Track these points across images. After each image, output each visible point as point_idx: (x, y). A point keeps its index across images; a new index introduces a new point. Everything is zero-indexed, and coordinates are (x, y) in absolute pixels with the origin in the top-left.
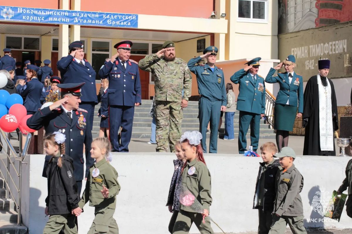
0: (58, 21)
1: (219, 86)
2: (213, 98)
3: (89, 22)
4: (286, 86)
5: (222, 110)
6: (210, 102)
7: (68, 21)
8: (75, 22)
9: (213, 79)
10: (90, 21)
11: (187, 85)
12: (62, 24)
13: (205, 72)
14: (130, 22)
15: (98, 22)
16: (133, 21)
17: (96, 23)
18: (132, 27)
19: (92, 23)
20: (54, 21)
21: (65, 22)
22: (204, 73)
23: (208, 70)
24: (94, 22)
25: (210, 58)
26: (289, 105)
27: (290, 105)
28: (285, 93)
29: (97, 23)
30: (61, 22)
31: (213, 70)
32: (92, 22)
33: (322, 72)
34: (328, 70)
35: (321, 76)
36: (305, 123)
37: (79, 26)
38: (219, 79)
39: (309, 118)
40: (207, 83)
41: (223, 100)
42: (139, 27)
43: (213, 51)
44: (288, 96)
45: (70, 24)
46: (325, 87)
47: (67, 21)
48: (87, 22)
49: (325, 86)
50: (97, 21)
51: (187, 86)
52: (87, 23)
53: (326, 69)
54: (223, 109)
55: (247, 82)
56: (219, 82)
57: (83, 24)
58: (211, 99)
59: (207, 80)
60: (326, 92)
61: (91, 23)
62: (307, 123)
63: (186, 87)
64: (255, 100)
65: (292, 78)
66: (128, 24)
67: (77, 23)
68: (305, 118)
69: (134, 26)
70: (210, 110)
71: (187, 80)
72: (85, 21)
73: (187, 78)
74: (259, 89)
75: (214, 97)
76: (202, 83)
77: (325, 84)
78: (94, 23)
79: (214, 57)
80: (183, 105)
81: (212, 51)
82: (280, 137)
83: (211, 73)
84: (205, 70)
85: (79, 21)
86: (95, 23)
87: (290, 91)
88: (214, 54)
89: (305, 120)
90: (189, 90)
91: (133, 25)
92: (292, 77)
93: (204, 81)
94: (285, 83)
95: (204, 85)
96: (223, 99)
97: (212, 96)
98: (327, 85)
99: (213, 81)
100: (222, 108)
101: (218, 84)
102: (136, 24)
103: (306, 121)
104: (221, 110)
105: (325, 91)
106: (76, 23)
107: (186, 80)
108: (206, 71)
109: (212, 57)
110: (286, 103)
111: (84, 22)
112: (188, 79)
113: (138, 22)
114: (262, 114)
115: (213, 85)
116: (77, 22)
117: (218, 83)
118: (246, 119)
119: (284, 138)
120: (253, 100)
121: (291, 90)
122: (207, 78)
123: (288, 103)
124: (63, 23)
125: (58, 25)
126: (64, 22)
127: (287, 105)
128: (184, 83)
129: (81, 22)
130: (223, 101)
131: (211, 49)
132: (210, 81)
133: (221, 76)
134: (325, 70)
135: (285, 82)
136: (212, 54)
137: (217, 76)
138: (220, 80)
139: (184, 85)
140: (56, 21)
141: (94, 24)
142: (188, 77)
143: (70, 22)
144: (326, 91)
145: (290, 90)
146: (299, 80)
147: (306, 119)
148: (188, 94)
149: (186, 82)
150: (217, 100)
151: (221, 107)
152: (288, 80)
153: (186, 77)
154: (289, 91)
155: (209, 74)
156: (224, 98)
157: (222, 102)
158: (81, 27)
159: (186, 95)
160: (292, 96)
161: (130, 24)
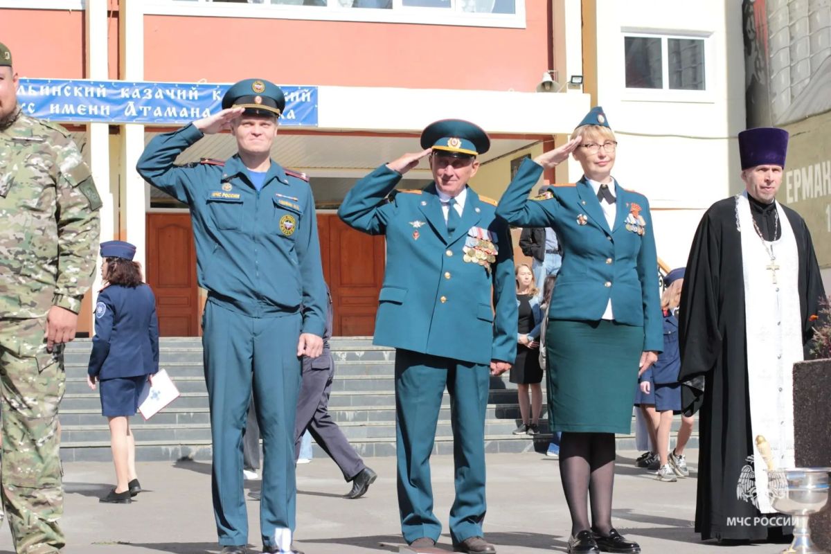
0: (77, 115)
1: (286, 249)
2: (256, 300)
3: (170, 115)
4: (594, 240)
5: (301, 352)
6: (246, 319)
7: (108, 113)
8: (127, 114)
9: (256, 219)
10: (172, 111)
11: (70, 237)
12: (90, 123)
13: (227, 191)
14: (294, 109)
15: (198, 112)
16: (301, 108)
17: (192, 115)
18: (300, 126)
19: (178, 117)
20: (66, 115)
21: (99, 116)
22: (216, 195)
23: (238, 181)
24: (184, 113)
25: (244, 130)
26: (614, 322)
27: (619, 320)
28: (592, 270)
29: (195, 114)
30: (87, 115)
31: (258, 183)
32: (178, 114)
33: (752, 179)
34: (774, 170)
35: (750, 198)
36: (692, 397)
37: (142, 127)
38: (283, 220)
39: (709, 376)
40: (230, 234)
41: (309, 309)
42: (323, 123)
43: (258, 99)
44: (609, 284)
45: (114, 121)
46: (768, 243)
47: (102, 113)
48: (165, 115)
49: (771, 239)
50: (195, 110)
51: (71, 243)
52: (163, 117)
53: (767, 166)
54: (308, 348)
55: (417, 224)
56: (286, 233)
57: (153, 119)
58: (247, 308)
59: (231, 224)
60: (776, 262)
61: (176, 115)
62: (702, 397)
63: (66, 249)
64: (443, 298)
65: (614, 205)
66: (289, 117)
67: (135, 117)
68: (690, 377)
69: (304, 120)
70: (246, 356)
71: (70, 217)
72: (158, 112)
73: (70, 207)
74: (471, 255)
75: (258, 296)
76: (209, 237)
77: (769, 230)
78: (187, 116)
79: (262, 124)
80: (53, 332)
81: (251, 99)
82: (578, 464)
83: (248, 196)
84: (223, 181)
85: (140, 113)
86: (189, 115)
87: (613, 260)
88: (261, 110)
89: (689, 383)
90: (78, 261)
91: (304, 117)
92: (611, 200)
93: (219, 229)
94: (590, 228)
95: (217, 246)
96: (307, 305)
97: (251, 295)
98: (779, 237)
99: (258, 228)
100: (301, 345)
101: (279, 241)
102: (313, 115)
103: (695, 391)
104: (299, 354)
105: (769, 258)
106: (132, 118)
107: (63, 217)
108: (227, 186)
109: (252, 124)
110: (603, 313)
111: (156, 115)
112: (74, 212)
113: (317, 108)
114: (495, 361)
115: (256, 247)
116: (134, 114)
117: (283, 236)
118: (416, 387)
119: (593, 467)
120: (437, 298)
121: (617, 257)
122: (230, 217)
123: (608, 315)
124: (91, 120)
125: (83, 128)
126: (94, 116)
127: (608, 321)
128: (60, 233)
129: (145, 114)
130: (307, 313)
131: (249, 93)
132: (243, 229)
133: (297, 207)
134: (765, 170)
135: (589, 224)
136: (249, 113)
137: (276, 205)
138: (289, 225)
139: (60, 242)
140: (71, 115)
141: (184, 118)
142: (76, 205)
143: (112, 115)
144: (774, 259)
145: (613, 256)
146: (640, 213)
147: (696, 381)
148: (73, 280)
149: (67, 227)
150: (275, 308)
151: (298, 342)
152: (601, 212)
153: (63, 204)
154: (610, 260)
155: (237, 196)
156: (313, 300)
157: (304, 317)
158: (148, 129)
159: (67, 287)
160: (625, 282)
161: (295, 114)
